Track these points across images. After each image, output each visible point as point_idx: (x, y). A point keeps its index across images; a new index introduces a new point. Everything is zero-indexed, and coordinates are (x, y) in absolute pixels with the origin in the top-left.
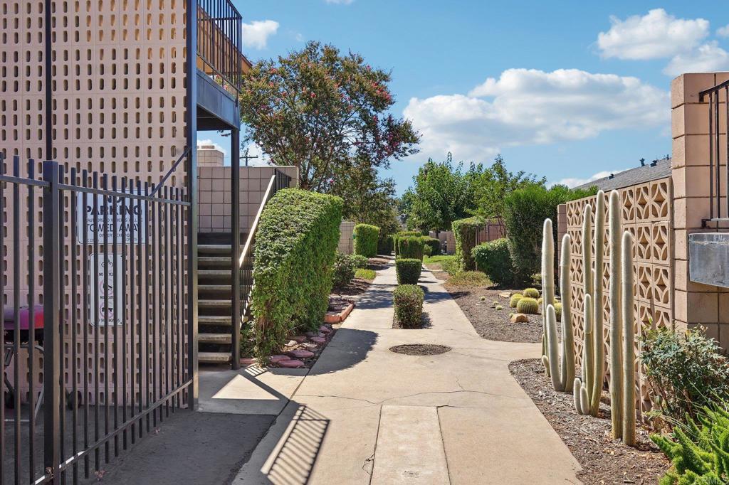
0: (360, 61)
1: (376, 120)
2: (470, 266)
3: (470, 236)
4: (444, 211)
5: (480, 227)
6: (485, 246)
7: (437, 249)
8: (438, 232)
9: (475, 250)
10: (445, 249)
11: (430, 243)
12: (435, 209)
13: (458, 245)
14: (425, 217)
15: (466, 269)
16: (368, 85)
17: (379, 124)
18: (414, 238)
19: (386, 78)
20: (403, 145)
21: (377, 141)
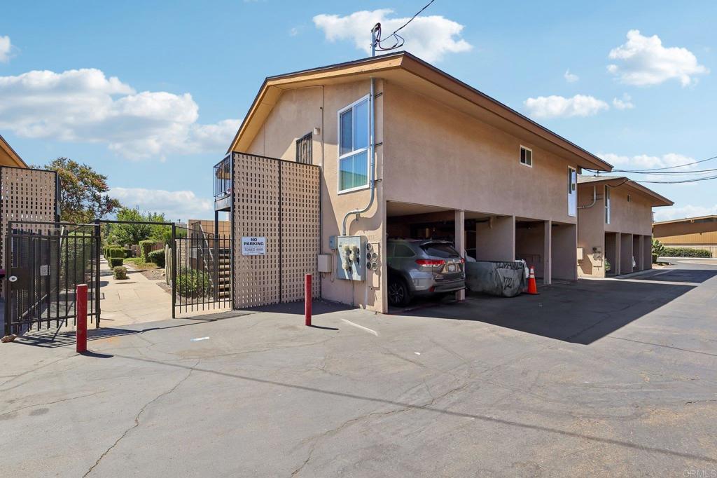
0: (90, 168)
1: (100, 197)
2: (148, 260)
3: (148, 248)
4: (134, 234)
5: (154, 244)
6: (154, 252)
7: (130, 254)
8: (130, 245)
9: (150, 254)
10: (135, 254)
11: (126, 251)
12: (129, 234)
13: (143, 252)
14: (123, 238)
15: (147, 262)
16: (96, 182)
17: (102, 199)
18: (118, 249)
19: (105, 178)
20: (114, 208)
21: (100, 206)
